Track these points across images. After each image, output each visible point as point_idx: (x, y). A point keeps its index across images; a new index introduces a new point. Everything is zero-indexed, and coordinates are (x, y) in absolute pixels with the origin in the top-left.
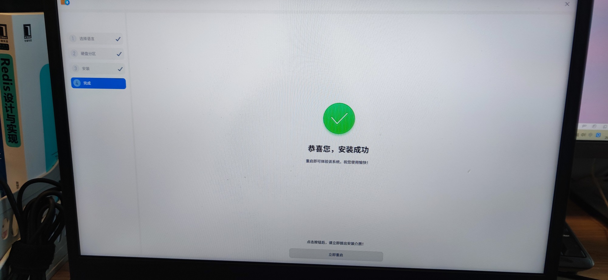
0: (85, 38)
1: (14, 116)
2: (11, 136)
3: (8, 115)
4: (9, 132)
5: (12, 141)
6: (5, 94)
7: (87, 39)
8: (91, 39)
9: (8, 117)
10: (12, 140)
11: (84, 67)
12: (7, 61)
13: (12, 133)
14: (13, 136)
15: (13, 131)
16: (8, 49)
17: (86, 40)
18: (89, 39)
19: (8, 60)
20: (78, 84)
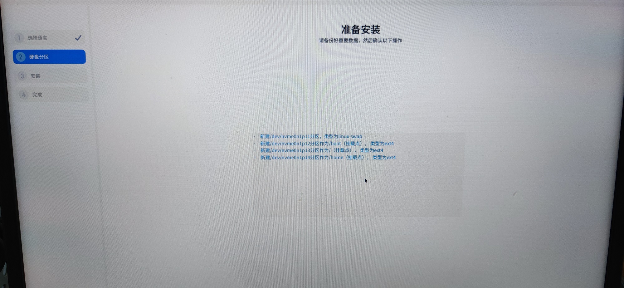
0: (35, 38)
7: (38, 38)
8: (43, 38)
11: (33, 74)
17: (36, 39)
18: (40, 38)
20: (25, 96)
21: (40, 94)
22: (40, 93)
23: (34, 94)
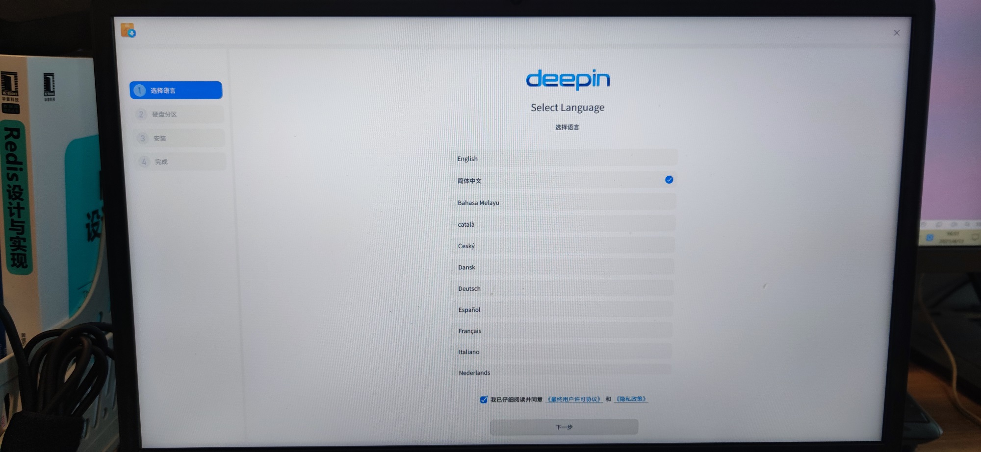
1: (23, 222)
2: (16, 257)
3: (13, 221)
4: (13, 250)
5: (18, 264)
6: (9, 186)
9: (12, 225)
10: (18, 262)
11: (157, 136)
12: (15, 133)
13: (19, 251)
14: (20, 256)
15: (19, 247)
16: (18, 113)
19: (18, 130)
20: (145, 164)
21: (165, 162)
22: (165, 160)
23: (158, 161)
